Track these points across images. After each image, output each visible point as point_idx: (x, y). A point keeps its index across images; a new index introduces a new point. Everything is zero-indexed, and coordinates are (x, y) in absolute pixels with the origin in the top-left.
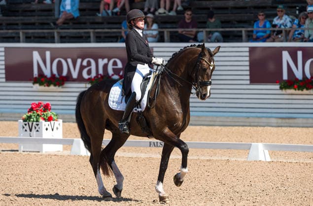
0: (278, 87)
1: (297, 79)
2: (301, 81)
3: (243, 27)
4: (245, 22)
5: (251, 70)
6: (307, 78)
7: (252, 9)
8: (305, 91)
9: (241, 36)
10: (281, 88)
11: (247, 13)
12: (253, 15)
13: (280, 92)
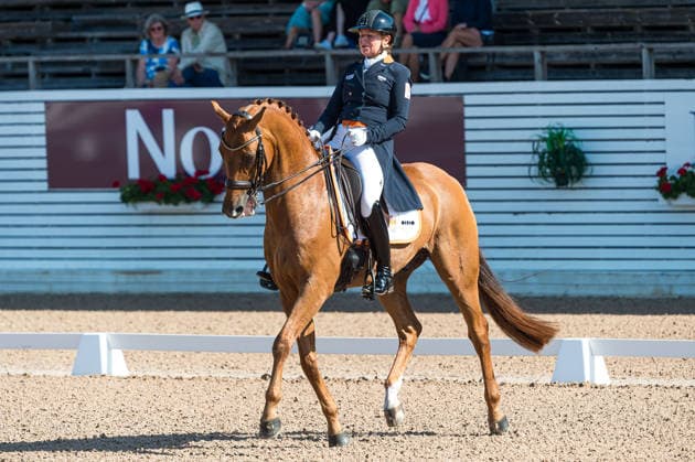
0: (116, 196)
1: (162, 178)
2: (172, 181)
3: (28, 54)
4: (31, 41)
5: (49, 158)
6: (186, 174)
7: (47, 9)
8: (183, 207)
9: (26, 76)
10: (125, 200)
11: (34, 20)
12: (49, 23)
13: (123, 208)
